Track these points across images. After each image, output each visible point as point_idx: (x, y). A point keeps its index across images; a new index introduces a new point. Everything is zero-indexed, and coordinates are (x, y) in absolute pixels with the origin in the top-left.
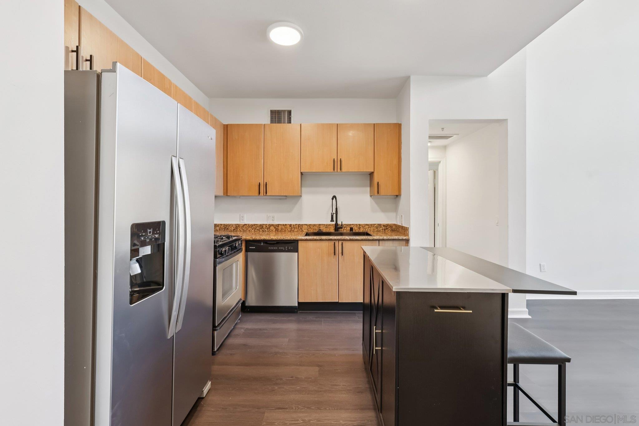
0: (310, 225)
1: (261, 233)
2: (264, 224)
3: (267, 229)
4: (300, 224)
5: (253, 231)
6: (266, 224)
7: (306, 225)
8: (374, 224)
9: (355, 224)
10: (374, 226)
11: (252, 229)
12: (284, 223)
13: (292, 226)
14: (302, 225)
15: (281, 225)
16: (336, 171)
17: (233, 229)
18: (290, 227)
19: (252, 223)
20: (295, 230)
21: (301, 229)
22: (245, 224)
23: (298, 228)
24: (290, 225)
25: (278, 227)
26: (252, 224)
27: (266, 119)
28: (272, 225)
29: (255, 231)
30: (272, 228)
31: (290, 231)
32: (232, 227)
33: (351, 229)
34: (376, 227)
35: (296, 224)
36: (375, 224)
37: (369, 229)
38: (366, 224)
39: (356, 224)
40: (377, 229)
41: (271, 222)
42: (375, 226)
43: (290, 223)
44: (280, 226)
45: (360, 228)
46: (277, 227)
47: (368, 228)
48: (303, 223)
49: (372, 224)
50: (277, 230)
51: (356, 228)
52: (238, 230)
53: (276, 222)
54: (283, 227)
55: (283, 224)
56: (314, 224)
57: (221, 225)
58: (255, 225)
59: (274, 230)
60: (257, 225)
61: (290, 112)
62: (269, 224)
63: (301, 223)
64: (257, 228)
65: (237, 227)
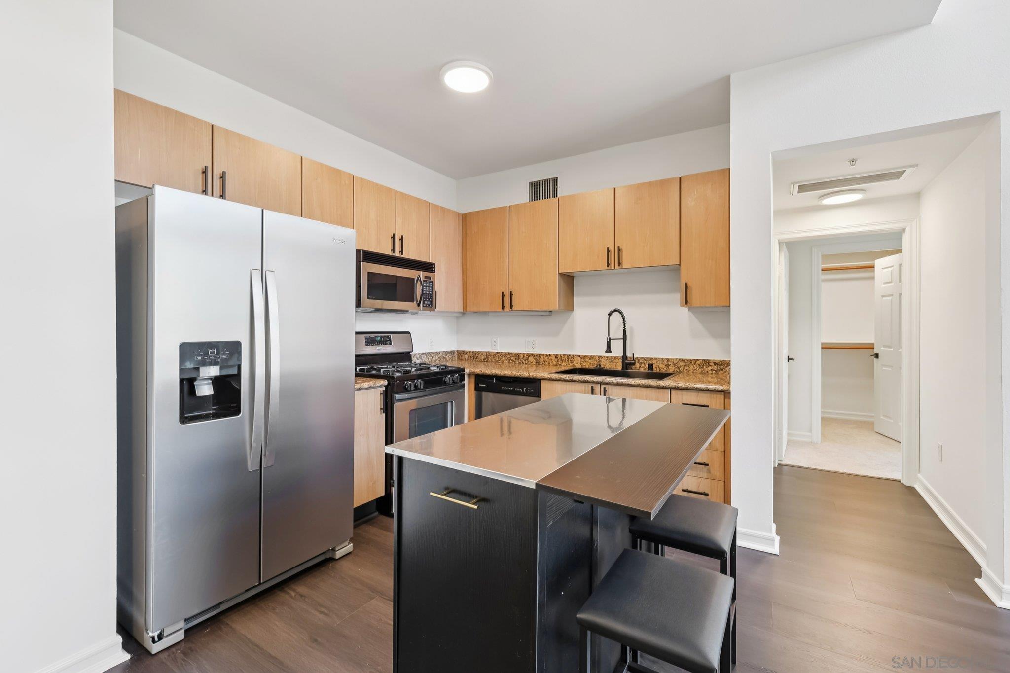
0: (584, 356)
1: (517, 365)
2: (521, 353)
3: (525, 360)
4: (570, 355)
5: (507, 362)
6: (524, 353)
7: (579, 356)
8: (694, 360)
9: (659, 359)
10: (695, 364)
11: (506, 360)
12: (548, 353)
13: (559, 358)
14: (573, 356)
15: (543, 355)
16: (613, 268)
17: (483, 358)
18: (556, 360)
19: (505, 351)
20: (563, 364)
21: (571, 363)
22: (497, 352)
23: (568, 361)
24: (556, 356)
25: (539, 357)
26: (506, 353)
27: (523, 195)
28: (532, 355)
29: (509, 362)
30: (531, 359)
31: (556, 365)
32: (483, 356)
33: (650, 366)
34: (699, 365)
35: (564, 355)
36: (698, 360)
37: (686, 368)
38: (679, 360)
39: (662, 359)
40: (701, 370)
41: (531, 351)
42: (698, 363)
43: (555, 353)
44: (542, 357)
45: (668, 366)
46: (538, 358)
47: (685, 366)
48: (575, 354)
49: (691, 361)
50: (538, 362)
51: (661, 366)
52: (490, 360)
53: (537, 351)
54: (546, 358)
55: (546, 354)
56: (591, 356)
57: (470, 352)
58: (509, 353)
59: (532, 362)
60: (512, 353)
61: (555, 181)
63: (572, 354)
64: (512, 358)
65: (487, 356)
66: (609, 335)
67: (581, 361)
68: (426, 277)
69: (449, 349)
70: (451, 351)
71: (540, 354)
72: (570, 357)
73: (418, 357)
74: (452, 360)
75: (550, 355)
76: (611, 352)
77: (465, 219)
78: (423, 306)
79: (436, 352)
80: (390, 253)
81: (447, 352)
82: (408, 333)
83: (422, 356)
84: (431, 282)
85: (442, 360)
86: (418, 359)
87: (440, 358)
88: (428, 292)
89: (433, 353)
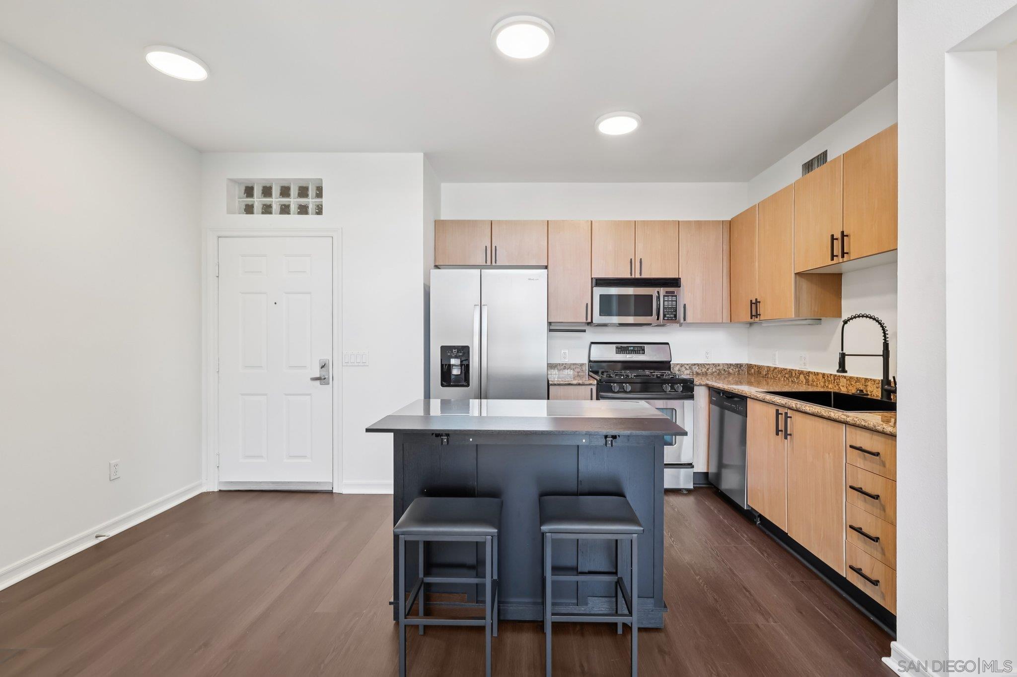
0: (850, 378)
2: (793, 370)
3: (797, 379)
5: (782, 379)
6: (796, 370)
11: (783, 376)
12: (816, 371)
13: (826, 377)
15: (812, 373)
16: (841, 260)
17: (764, 373)
18: (824, 380)
19: (781, 367)
22: (775, 368)
23: (834, 382)
24: (824, 375)
25: (809, 376)
28: (801, 372)
30: (802, 376)
31: (823, 387)
32: (764, 371)
35: (831, 375)
41: (802, 368)
43: (822, 372)
46: (807, 377)
50: (808, 382)
52: (769, 375)
53: (808, 368)
54: (814, 377)
56: (857, 378)
57: (755, 366)
58: (784, 370)
59: (804, 381)
60: (786, 369)
62: (799, 371)
64: (787, 376)
65: (768, 371)
66: (842, 350)
67: (847, 384)
68: (667, 292)
69: (734, 362)
70: (737, 365)
71: (809, 372)
72: (836, 378)
73: (687, 367)
74: (739, 374)
75: (818, 374)
76: (846, 372)
77: (730, 226)
78: (664, 319)
79: (714, 364)
80: (629, 276)
81: (731, 365)
82: (667, 344)
83: (693, 367)
84: (676, 296)
85: (723, 372)
86: (686, 369)
87: (719, 370)
88: (670, 306)
89: (708, 364)
